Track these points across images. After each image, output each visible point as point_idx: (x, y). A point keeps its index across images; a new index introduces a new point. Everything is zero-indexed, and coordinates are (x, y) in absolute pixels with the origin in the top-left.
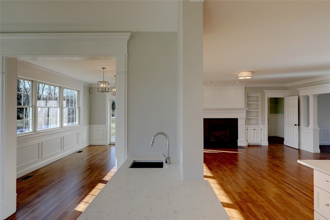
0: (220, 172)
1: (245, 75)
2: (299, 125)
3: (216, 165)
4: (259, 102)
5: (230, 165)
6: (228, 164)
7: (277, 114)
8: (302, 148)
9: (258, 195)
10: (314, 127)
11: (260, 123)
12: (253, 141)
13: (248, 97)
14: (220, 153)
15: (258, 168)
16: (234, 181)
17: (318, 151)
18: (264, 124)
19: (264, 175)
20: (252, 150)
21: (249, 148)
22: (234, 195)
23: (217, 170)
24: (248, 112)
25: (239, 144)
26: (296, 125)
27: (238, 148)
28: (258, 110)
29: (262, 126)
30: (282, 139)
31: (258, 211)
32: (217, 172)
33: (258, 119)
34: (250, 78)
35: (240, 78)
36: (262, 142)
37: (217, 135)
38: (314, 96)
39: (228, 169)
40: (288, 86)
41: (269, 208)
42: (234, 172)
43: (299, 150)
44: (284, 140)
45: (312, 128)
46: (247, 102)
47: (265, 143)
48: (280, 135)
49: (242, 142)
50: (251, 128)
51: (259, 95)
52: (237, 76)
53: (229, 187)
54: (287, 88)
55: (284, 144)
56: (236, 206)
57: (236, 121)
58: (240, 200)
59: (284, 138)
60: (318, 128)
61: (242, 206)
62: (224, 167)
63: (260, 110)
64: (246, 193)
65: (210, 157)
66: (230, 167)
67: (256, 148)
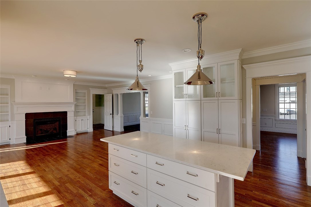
0: (42, 164)
1: (69, 74)
2: (113, 114)
3: (40, 159)
4: (86, 97)
5: (56, 155)
6: (53, 155)
7: (101, 107)
8: (115, 130)
9: (77, 174)
10: (121, 115)
11: (87, 115)
12: (81, 130)
13: (76, 93)
14: (46, 146)
15: (81, 151)
16: (57, 169)
17: (123, 130)
18: (90, 115)
19: (85, 156)
20: (80, 137)
21: (77, 136)
22: (54, 182)
23: (40, 164)
24: (76, 106)
25: (68, 134)
26: (111, 114)
27: (67, 138)
28: (85, 104)
29: (88, 117)
30: (103, 125)
31: (74, 187)
32: (39, 166)
33: (85, 111)
34: (75, 76)
35: (65, 76)
36: (89, 130)
37: (45, 129)
38: (121, 94)
39: (53, 159)
40: (106, 86)
41: (83, 181)
42: (58, 160)
43: (113, 131)
44: (104, 126)
45: (120, 115)
46: (76, 97)
47: (91, 130)
48: (102, 123)
49: (71, 131)
50: (79, 119)
51: (86, 91)
52: (63, 73)
53: (50, 176)
54: (105, 88)
55: (104, 129)
56: (55, 191)
57: (65, 114)
58: (59, 184)
59: (104, 124)
60: (123, 115)
61: (60, 189)
62: (49, 159)
63: (87, 104)
64: (66, 176)
65: (33, 152)
66: (55, 157)
67: (83, 135)
